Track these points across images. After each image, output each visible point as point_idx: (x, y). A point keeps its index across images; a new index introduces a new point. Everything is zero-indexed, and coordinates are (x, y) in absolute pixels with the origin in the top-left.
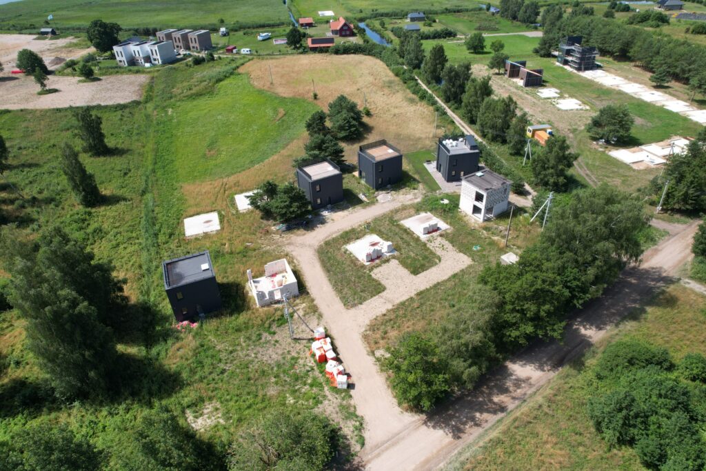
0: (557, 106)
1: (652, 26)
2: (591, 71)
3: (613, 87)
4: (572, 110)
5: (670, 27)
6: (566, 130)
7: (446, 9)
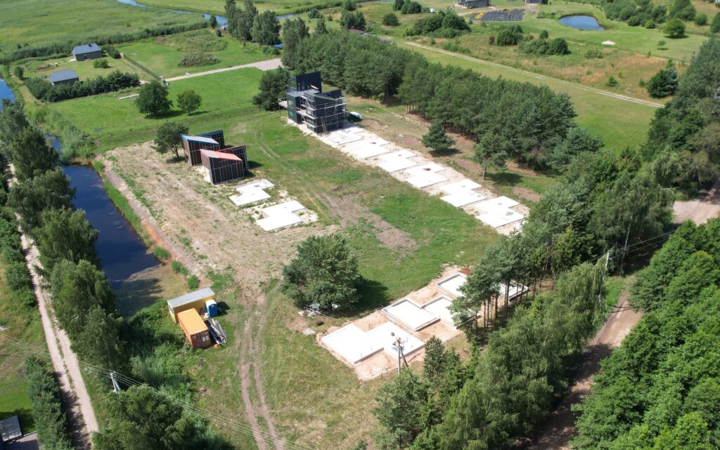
0: (259, 222)
1: (446, 36)
2: (339, 132)
3: (368, 163)
4: (283, 229)
5: (472, 36)
6: (256, 286)
7: (148, 31)
